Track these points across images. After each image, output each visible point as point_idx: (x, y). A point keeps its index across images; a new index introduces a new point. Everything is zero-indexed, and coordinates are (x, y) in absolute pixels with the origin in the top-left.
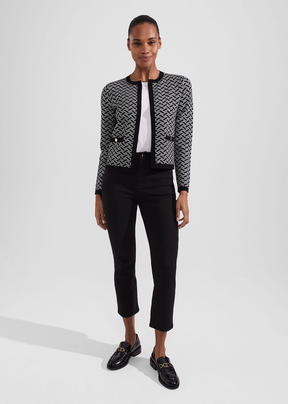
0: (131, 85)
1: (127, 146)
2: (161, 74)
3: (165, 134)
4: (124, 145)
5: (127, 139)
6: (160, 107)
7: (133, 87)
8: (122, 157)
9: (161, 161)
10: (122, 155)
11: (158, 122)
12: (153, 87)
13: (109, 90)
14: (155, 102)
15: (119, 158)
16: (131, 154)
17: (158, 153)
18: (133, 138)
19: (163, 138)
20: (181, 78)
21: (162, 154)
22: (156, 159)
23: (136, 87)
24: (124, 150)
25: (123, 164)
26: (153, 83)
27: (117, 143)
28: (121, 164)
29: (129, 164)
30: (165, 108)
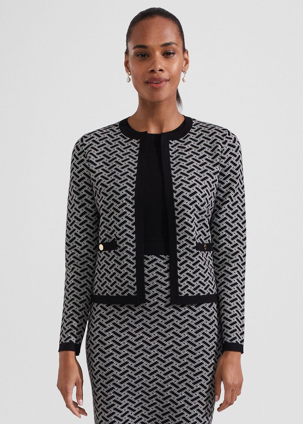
0: (128, 138)
1: (126, 256)
2: (188, 123)
3: (194, 240)
4: (120, 255)
5: (124, 243)
6: (183, 188)
7: (132, 143)
8: (119, 277)
9: (189, 291)
10: (117, 273)
11: (181, 218)
12: (170, 148)
13: (86, 147)
14: (174, 177)
15: (113, 280)
16: (135, 270)
17: (183, 276)
18: (133, 240)
19: (191, 248)
20: (223, 136)
21: (190, 278)
22: (180, 288)
23: (138, 143)
24: (120, 264)
25: (121, 290)
26: (171, 141)
27: (105, 253)
28: (118, 291)
29: (134, 289)
30: (193, 190)
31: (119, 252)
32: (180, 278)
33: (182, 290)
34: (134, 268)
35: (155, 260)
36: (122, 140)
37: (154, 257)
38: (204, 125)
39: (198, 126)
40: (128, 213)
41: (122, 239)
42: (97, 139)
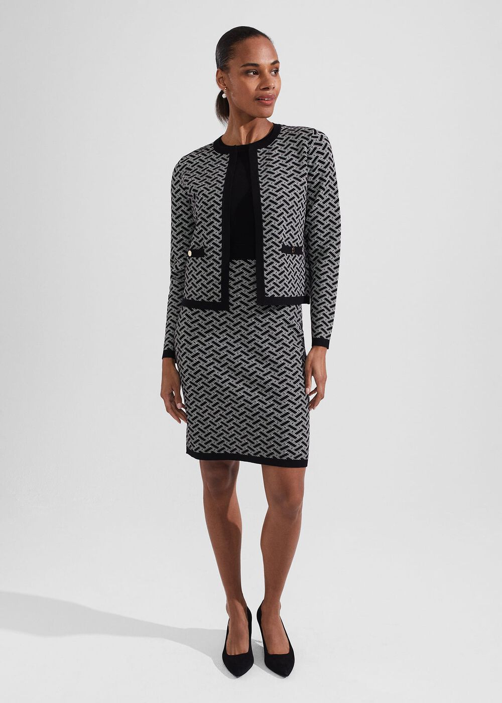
0: (220, 154)
1: (212, 264)
2: (276, 129)
3: (280, 242)
4: (206, 263)
5: (211, 252)
6: (270, 193)
7: (222, 158)
8: (205, 283)
9: (275, 291)
10: (203, 280)
11: (268, 221)
12: (258, 156)
14: (261, 183)
15: (199, 285)
16: (220, 278)
17: (270, 277)
18: (220, 249)
19: (277, 250)
20: (309, 136)
21: (276, 279)
22: (266, 289)
23: (228, 157)
24: (206, 271)
25: (207, 296)
26: (259, 150)
27: (193, 259)
28: (204, 296)
29: (218, 296)
30: (280, 194)
31: (206, 260)
32: (266, 279)
33: (268, 291)
34: (219, 276)
35: (243, 264)
36: (214, 157)
37: (242, 262)
38: (292, 129)
39: (286, 131)
40: (216, 222)
41: (209, 247)
42: (191, 159)
